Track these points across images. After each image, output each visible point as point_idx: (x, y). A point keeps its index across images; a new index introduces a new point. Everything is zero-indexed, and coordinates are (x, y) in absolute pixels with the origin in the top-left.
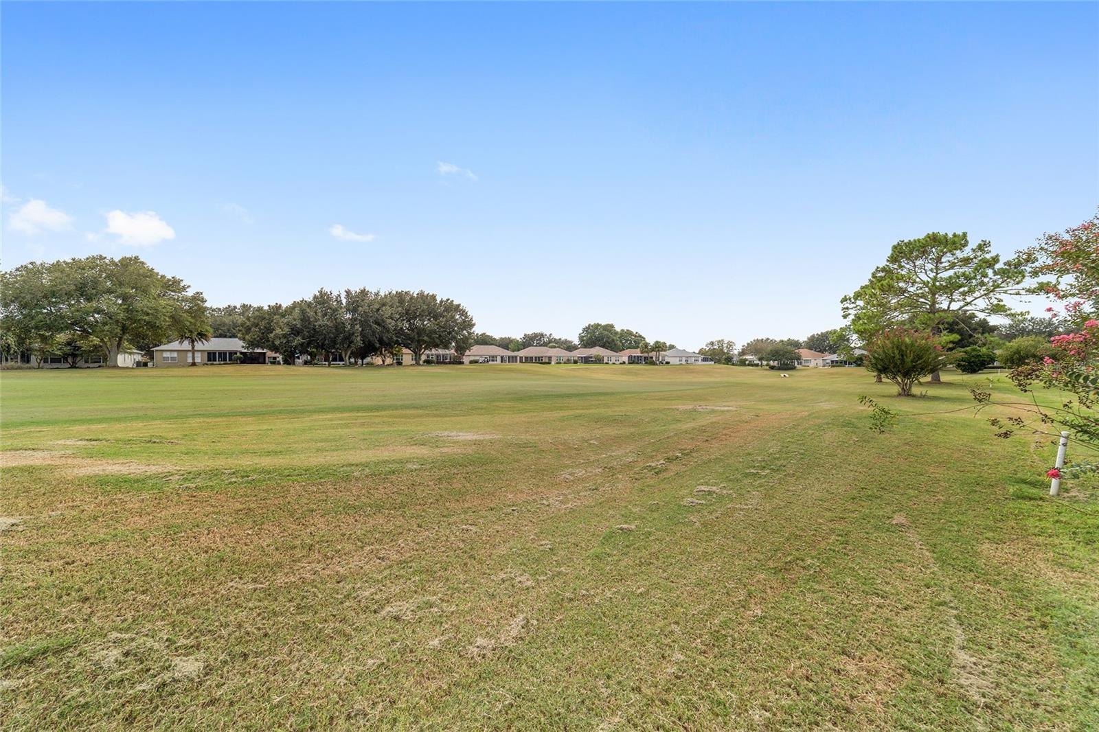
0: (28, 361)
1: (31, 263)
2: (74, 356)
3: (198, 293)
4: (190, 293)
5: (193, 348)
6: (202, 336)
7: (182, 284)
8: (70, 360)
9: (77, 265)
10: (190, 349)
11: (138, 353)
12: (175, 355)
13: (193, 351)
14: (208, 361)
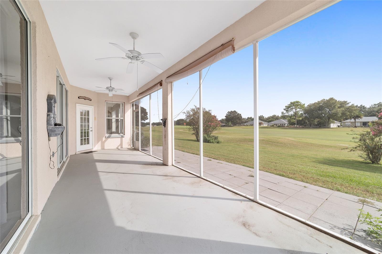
0: (311, 126)
1: (310, 104)
2: (320, 124)
3: (352, 104)
4: (350, 105)
5: (355, 121)
6: (358, 117)
7: (348, 102)
8: (319, 125)
9: (319, 103)
10: (354, 121)
11: (339, 123)
12: (349, 123)
13: (355, 122)
14: (363, 125)
